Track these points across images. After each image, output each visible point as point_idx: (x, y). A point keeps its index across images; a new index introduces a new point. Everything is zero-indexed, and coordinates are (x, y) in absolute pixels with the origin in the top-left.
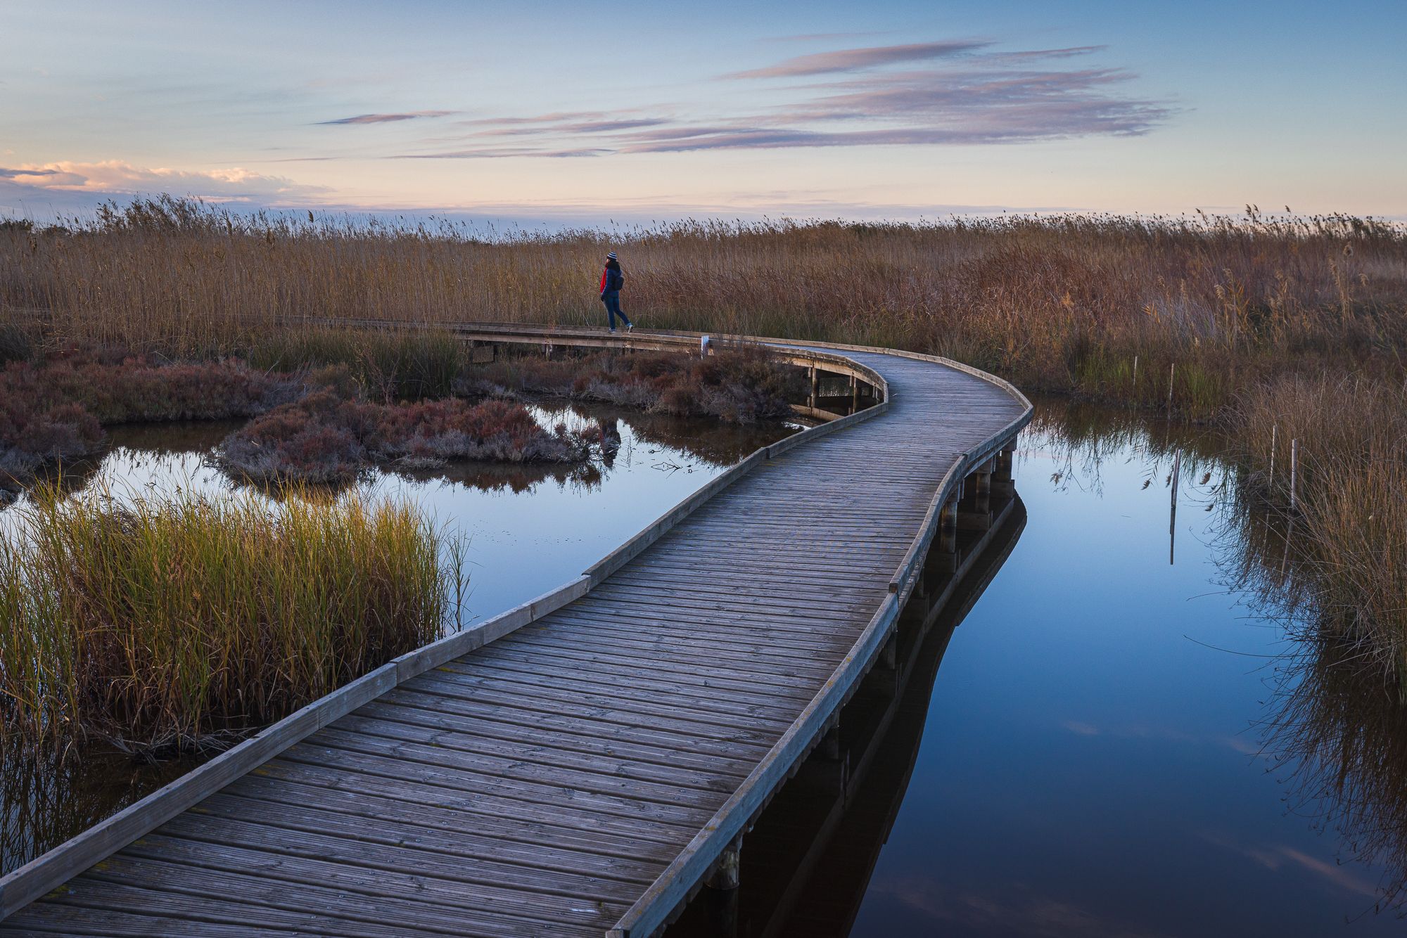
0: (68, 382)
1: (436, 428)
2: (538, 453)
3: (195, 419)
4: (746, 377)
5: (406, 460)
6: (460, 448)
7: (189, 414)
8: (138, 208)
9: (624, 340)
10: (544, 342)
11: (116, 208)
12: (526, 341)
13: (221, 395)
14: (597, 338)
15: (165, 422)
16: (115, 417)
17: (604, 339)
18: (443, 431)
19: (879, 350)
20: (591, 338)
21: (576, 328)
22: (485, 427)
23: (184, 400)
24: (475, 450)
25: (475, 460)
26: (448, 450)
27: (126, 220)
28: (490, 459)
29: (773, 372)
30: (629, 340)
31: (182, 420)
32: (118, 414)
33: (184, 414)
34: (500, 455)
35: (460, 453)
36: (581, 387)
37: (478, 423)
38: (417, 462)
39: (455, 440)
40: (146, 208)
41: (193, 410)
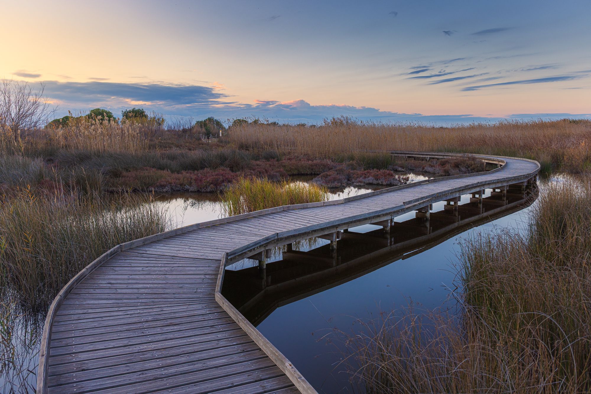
0: (285, 164)
1: (367, 176)
2: (391, 183)
3: (315, 174)
4: (466, 165)
5: (355, 183)
6: (371, 181)
7: (313, 173)
8: (334, 119)
9: (449, 156)
10: (427, 156)
11: (328, 119)
12: (422, 156)
13: (322, 168)
14: (441, 155)
15: (307, 175)
16: (294, 173)
17: (443, 156)
18: (368, 177)
19: (522, 159)
20: (440, 155)
21: (438, 153)
22: (379, 176)
23: (312, 169)
24: (375, 182)
25: (374, 184)
26: (368, 182)
27: (331, 123)
28: (378, 184)
29: (475, 164)
30: (450, 156)
31: (311, 174)
32: (296, 172)
33: (312, 173)
34: (381, 183)
35: (371, 182)
36: (423, 168)
37: (377, 175)
38: (357, 184)
39: (371, 179)
40: (336, 119)
41: (314, 172)
